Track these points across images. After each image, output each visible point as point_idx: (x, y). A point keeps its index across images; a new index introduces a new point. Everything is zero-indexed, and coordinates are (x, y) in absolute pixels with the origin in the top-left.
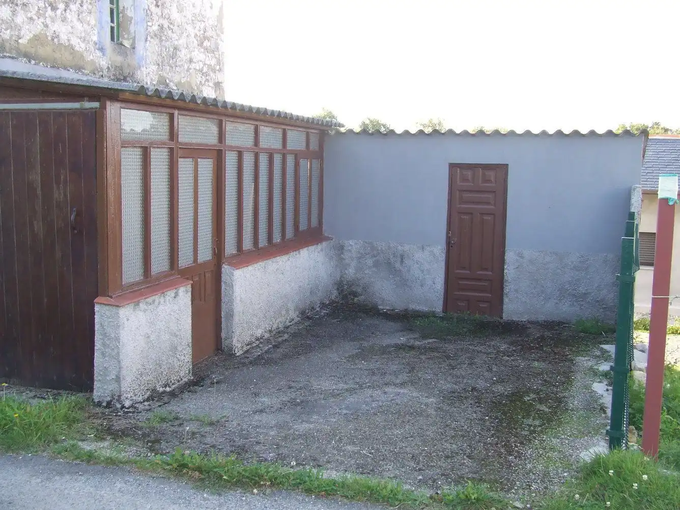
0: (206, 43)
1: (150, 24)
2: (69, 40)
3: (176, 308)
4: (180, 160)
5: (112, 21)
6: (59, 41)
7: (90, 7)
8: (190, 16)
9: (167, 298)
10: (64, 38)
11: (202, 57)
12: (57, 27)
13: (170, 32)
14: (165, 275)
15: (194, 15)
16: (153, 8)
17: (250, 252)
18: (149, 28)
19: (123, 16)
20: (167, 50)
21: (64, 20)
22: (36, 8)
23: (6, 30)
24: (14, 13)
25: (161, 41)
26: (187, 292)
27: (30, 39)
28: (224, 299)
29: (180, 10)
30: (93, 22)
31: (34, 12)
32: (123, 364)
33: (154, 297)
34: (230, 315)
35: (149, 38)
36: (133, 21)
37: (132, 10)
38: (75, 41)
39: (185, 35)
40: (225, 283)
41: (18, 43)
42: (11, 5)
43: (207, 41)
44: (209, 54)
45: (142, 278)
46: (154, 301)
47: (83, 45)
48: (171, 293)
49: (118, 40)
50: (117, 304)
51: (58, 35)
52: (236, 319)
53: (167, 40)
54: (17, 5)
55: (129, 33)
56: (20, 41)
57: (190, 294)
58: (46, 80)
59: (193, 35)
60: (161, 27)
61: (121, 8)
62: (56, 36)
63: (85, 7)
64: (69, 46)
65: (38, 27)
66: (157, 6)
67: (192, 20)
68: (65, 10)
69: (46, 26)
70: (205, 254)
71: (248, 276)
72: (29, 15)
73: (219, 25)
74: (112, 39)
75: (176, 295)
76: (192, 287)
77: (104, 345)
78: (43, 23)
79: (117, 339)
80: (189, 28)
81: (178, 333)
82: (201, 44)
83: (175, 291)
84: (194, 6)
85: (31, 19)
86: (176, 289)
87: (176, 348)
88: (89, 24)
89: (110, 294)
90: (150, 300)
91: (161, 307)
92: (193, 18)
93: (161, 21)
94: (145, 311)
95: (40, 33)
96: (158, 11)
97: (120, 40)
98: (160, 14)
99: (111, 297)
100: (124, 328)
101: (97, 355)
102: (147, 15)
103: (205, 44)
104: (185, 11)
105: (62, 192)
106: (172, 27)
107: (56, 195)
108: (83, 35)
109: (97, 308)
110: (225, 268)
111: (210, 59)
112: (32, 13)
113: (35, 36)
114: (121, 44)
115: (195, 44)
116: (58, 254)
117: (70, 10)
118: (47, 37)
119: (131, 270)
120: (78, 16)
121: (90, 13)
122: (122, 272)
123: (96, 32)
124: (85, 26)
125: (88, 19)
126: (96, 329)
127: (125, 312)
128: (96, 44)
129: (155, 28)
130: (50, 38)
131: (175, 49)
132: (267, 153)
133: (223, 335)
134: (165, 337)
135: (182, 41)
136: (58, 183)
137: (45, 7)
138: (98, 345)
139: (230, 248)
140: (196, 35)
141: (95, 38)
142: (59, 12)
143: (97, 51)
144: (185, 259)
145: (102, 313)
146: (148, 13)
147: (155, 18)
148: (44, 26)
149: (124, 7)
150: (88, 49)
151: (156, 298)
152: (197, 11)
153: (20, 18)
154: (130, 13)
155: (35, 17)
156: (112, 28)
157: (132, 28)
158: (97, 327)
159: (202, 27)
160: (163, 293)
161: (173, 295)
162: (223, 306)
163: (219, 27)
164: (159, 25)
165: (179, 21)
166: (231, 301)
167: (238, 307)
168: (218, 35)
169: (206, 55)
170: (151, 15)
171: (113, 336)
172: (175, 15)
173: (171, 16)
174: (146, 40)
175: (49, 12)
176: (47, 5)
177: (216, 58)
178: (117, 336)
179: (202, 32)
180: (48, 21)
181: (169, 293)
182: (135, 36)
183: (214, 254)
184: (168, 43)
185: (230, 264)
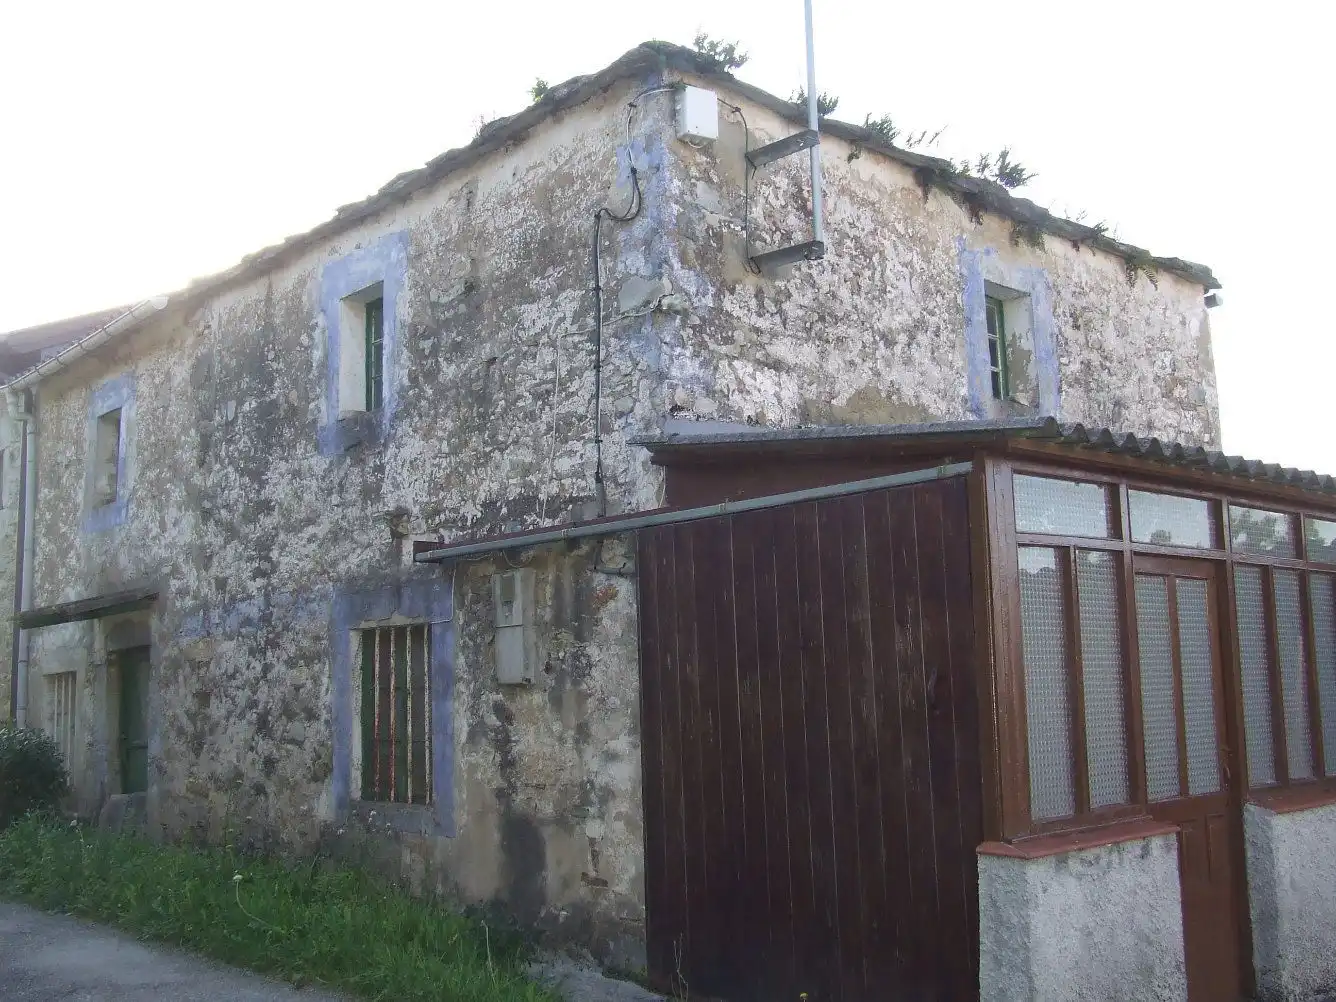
0: (1179, 392)
1: (1064, 360)
2: (917, 397)
3: (1145, 880)
4: (1137, 578)
5: (994, 363)
6: (900, 398)
7: (952, 336)
8: (1141, 342)
9: (1127, 857)
10: (908, 393)
11: (1172, 418)
12: (895, 374)
13: (1105, 375)
14: (1118, 812)
15: (1150, 340)
16: (1069, 332)
17: (1303, 784)
18: (1063, 367)
19: (1013, 352)
20: (1102, 407)
21: (908, 361)
22: (860, 346)
23: (810, 384)
24: (823, 354)
25: (1088, 390)
26: (1168, 848)
27: (850, 399)
28: (1254, 879)
29: (1122, 332)
30: (959, 363)
31: (856, 352)
32: (1037, 983)
33: (1096, 851)
34: (1271, 917)
35: (1065, 387)
36: (1032, 357)
37: (1031, 338)
38: (927, 398)
39: (1135, 378)
40: (1254, 844)
41: (831, 406)
42: (817, 343)
43: (1179, 386)
44: (1187, 413)
45: (1071, 812)
46: (1098, 858)
47: (943, 406)
48: (1134, 847)
49: (1007, 394)
50: (1022, 854)
51: (898, 389)
52: (1286, 926)
53: (1100, 389)
54: (828, 342)
55: (1026, 380)
56: (834, 402)
57: (1174, 853)
58: (876, 433)
59: (1151, 377)
60: (1087, 365)
61: (1009, 338)
62: (894, 389)
63: (943, 338)
64: (918, 406)
65: (863, 377)
66: (1077, 327)
67: (1148, 350)
68: (909, 345)
69: (877, 374)
70: (1205, 779)
71: (1305, 831)
72: (848, 357)
73: (1202, 356)
74: (996, 393)
75: (1145, 854)
76: (1180, 840)
77: (1000, 942)
78: (871, 369)
79: (1026, 929)
80: (1143, 365)
81: (1152, 937)
82: (1168, 394)
83: (1141, 843)
84: (1148, 324)
85: (852, 363)
86: (1144, 838)
87: (1150, 970)
88: (952, 368)
89: (1006, 835)
90: (1089, 855)
91: (1114, 875)
92: (1150, 346)
93: (1086, 355)
94: (1080, 876)
95: (867, 387)
96: (1080, 336)
97: (1010, 394)
98: (1082, 340)
99: (1010, 843)
100: (1037, 906)
101: (984, 961)
102: (1058, 344)
103: (1176, 393)
104: (1131, 333)
105: (910, 638)
106: (1108, 364)
107: (898, 646)
108: (942, 386)
109: (983, 864)
110: (1252, 812)
111: (1190, 421)
112: (854, 354)
113: (859, 393)
114: (1013, 400)
115: (1155, 394)
116: (907, 761)
117: (918, 345)
118: (879, 391)
119: (1049, 794)
120: (933, 353)
121: (953, 347)
122: (1030, 797)
123: (964, 381)
124: (946, 369)
125: (950, 358)
126: (981, 908)
127: (1038, 872)
128: (965, 400)
129: (1075, 367)
130: (883, 395)
131: (1118, 403)
132: (1327, 573)
133: (1258, 962)
134: (1126, 940)
135: (1130, 390)
136: (902, 623)
137: (875, 342)
138: (986, 941)
139: (1259, 770)
140: (1157, 378)
141: (964, 391)
142: (898, 349)
143: (968, 413)
144: (1160, 785)
145: (992, 873)
146: (1061, 344)
147: (1075, 349)
148: (874, 374)
149: (1014, 336)
150: (952, 410)
151: (1102, 851)
152: (1155, 332)
153: (834, 363)
154: (1025, 344)
155: (858, 360)
156: (995, 375)
157: (1032, 371)
158: (983, 903)
159: (1167, 361)
160: (1116, 843)
161: (1138, 852)
162: (1253, 895)
163: (1203, 360)
164: (1082, 363)
165: (1122, 352)
166: (1270, 884)
167: (1287, 900)
168: (1202, 375)
169: (1180, 414)
170: (1066, 344)
171: (1015, 920)
172: (1112, 342)
173: (1105, 345)
174: (1060, 391)
175: (882, 349)
176: (878, 338)
177: (1202, 419)
178: (1023, 922)
179: (1169, 370)
180: (880, 365)
181: (1128, 845)
182: (1038, 386)
183: (1224, 779)
184: (1101, 394)
185: (1260, 803)
